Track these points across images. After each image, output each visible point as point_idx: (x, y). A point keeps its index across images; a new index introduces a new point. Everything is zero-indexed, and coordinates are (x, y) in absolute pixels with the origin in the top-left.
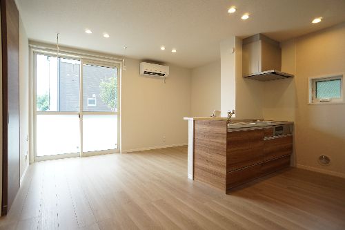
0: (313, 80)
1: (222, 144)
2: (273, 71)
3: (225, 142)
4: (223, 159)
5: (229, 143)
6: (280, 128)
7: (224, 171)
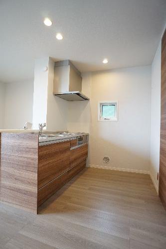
0: (101, 104)
1: (33, 159)
2: (78, 92)
3: (36, 157)
4: (34, 176)
5: (40, 158)
6: (80, 139)
7: (35, 190)
